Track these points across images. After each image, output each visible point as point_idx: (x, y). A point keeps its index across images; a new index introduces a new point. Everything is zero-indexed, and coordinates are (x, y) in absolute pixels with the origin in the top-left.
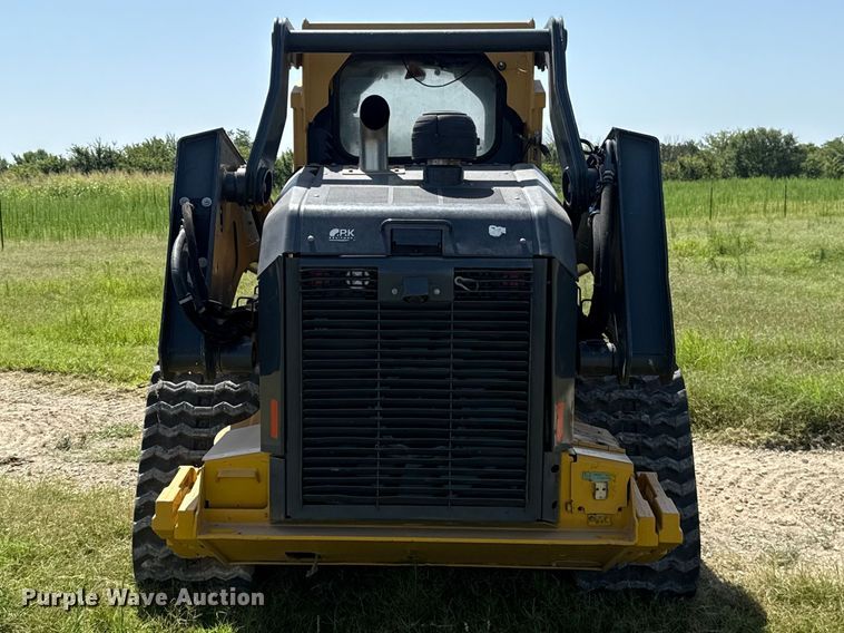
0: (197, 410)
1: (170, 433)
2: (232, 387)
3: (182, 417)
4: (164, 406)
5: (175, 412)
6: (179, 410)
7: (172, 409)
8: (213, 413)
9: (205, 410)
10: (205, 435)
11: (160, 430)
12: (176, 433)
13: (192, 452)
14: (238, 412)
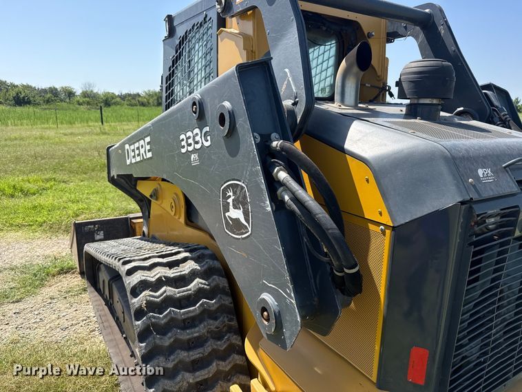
0: (184, 314)
1: (167, 341)
2: (205, 284)
3: (172, 323)
4: (154, 317)
5: (165, 320)
6: (169, 318)
7: (162, 317)
8: (198, 312)
9: (189, 311)
10: (196, 335)
11: (158, 342)
12: (172, 340)
13: (191, 353)
14: (216, 306)
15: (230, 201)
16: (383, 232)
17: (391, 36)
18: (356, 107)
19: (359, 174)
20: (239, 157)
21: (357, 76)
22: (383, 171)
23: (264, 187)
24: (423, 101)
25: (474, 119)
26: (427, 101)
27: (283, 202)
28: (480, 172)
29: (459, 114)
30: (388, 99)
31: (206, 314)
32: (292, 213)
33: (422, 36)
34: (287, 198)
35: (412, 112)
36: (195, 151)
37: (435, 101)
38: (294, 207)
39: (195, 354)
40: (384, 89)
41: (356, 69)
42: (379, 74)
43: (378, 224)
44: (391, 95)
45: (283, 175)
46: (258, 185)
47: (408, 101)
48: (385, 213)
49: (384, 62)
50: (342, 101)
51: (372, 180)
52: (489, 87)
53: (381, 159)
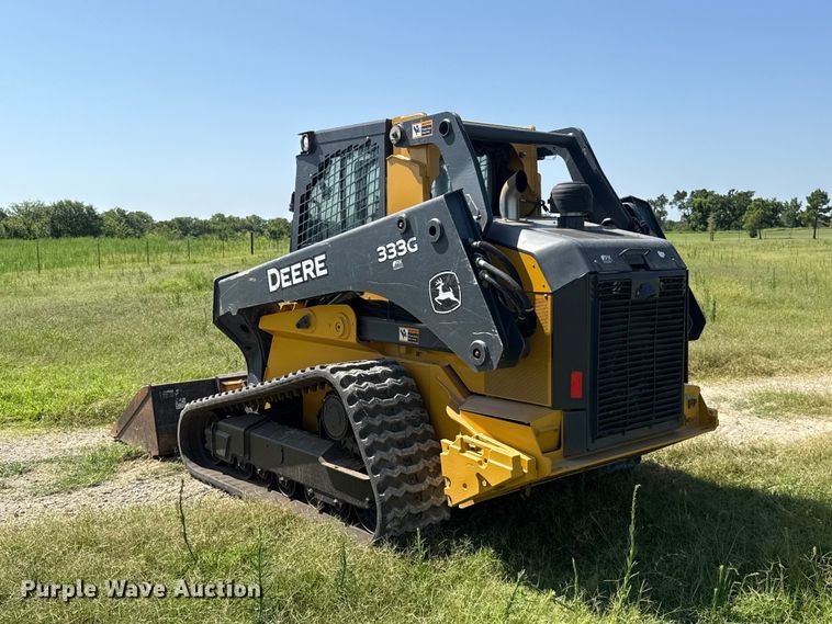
0: (385, 403)
1: (377, 422)
2: (396, 382)
3: (378, 409)
4: (364, 403)
5: (372, 406)
6: (375, 404)
7: (369, 404)
8: (396, 403)
9: (389, 402)
10: (397, 420)
11: (370, 421)
14: (409, 400)
15: (440, 288)
16: (547, 298)
17: (542, 154)
18: (518, 221)
19: (528, 263)
20: (448, 253)
21: (516, 196)
22: (543, 259)
23: (471, 270)
24: (569, 214)
25: (619, 228)
26: (573, 214)
27: (484, 279)
28: (603, 257)
29: (607, 224)
30: (543, 212)
31: (402, 405)
32: (490, 284)
33: (568, 155)
34: (486, 276)
35: (563, 223)
36: (398, 258)
37: (579, 214)
38: (492, 280)
39: (399, 435)
40: (539, 203)
41: (515, 191)
42: (533, 189)
43: (543, 293)
44: (546, 209)
45: (482, 262)
46: (466, 270)
47: (558, 215)
48: (547, 285)
49: (537, 177)
50: (507, 216)
51: (537, 266)
52: (630, 199)
53: (542, 252)
